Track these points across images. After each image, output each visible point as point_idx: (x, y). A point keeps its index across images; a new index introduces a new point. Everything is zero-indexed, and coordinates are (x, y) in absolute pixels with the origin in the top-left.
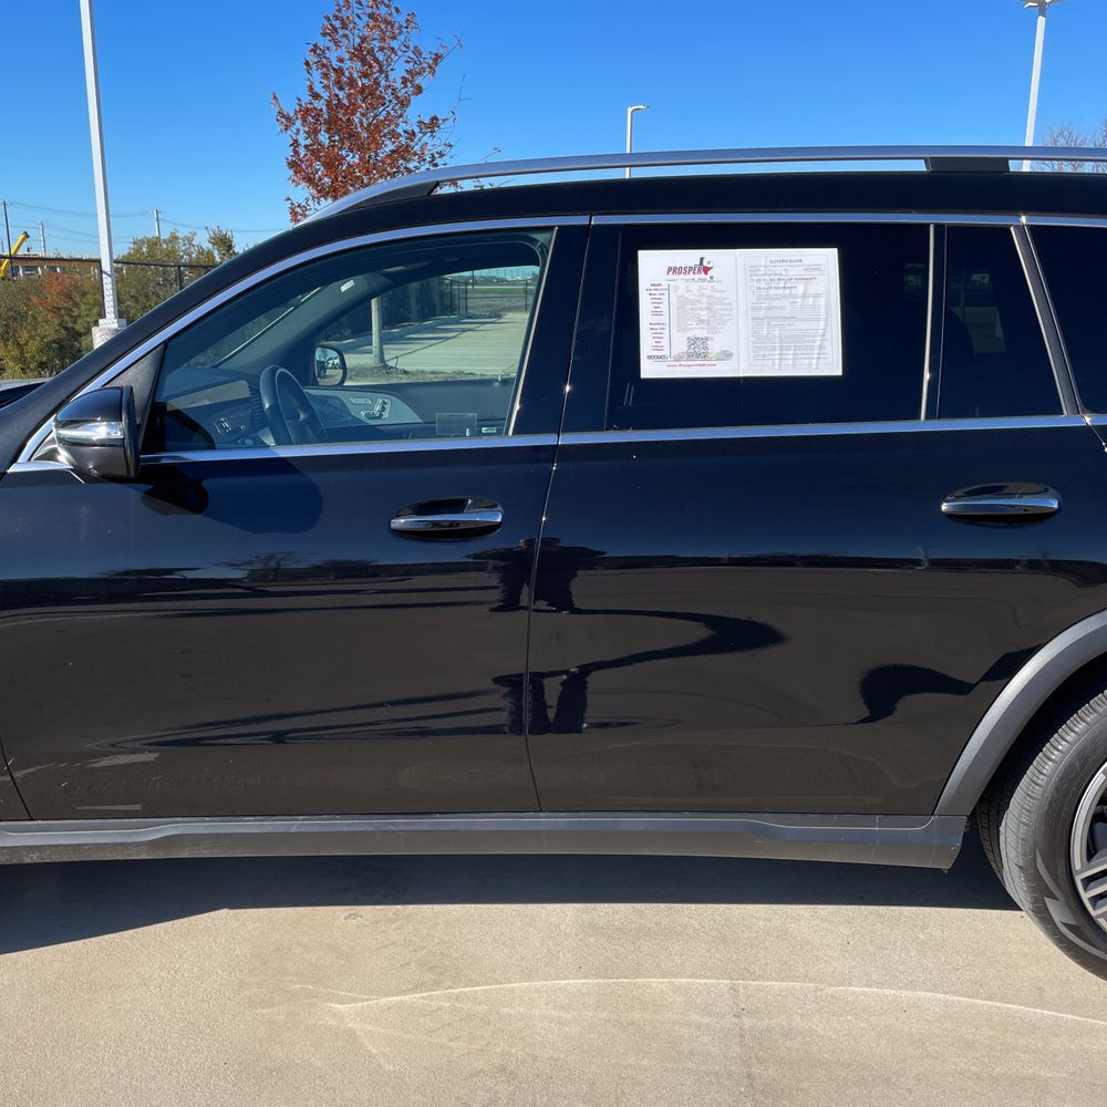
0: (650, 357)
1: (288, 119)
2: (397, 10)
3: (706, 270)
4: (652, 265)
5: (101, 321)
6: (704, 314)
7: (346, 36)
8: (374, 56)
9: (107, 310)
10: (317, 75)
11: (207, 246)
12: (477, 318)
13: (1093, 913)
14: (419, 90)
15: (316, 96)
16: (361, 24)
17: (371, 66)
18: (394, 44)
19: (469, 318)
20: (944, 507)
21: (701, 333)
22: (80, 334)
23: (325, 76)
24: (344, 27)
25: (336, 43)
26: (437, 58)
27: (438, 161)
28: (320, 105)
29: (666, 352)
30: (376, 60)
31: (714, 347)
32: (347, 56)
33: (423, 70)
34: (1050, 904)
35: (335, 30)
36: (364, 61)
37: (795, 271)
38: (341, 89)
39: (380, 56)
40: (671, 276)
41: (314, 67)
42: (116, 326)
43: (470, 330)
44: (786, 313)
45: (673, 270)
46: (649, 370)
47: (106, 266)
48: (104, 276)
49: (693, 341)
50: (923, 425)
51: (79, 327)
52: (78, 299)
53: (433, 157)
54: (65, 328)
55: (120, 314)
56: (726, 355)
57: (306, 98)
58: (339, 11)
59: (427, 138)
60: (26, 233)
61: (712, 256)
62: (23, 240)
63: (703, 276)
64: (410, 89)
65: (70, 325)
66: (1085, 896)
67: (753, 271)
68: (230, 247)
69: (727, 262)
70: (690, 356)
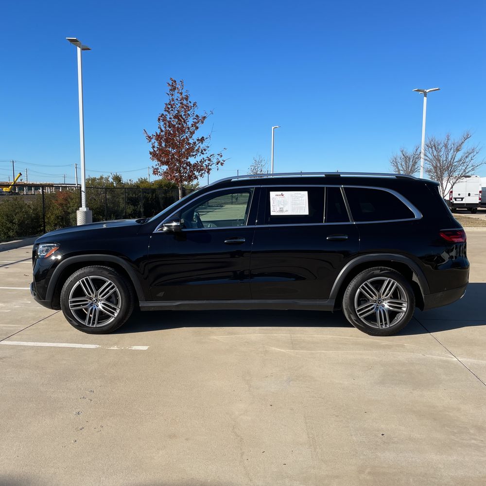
1: (150, 137)
2: (190, 102)
4: (273, 194)
5: (80, 208)
6: (282, 203)
7: (172, 110)
8: (182, 117)
9: (83, 204)
10: (162, 123)
11: (111, 180)
12: (213, 207)
13: (360, 317)
14: (197, 128)
15: (162, 131)
16: (177, 106)
17: (181, 121)
18: (189, 112)
19: (209, 207)
20: (327, 238)
21: (282, 207)
22: (69, 213)
23: (165, 124)
24: (172, 107)
25: (169, 112)
26: (204, 118)
27: (204, 152)
28: (163, 133)
29: (275, 210)
30: (183, 119)
31: (284, 210)
32: (172, 117)
33: (198, 122)
34: (351, 315)
35: (169, 108)
36: (179, 120)
37: (299, 195)
38: (170, 128)
39: (184, 117)
40: (276, 197)
41: (161, 121)
42: (85, 210)
43: (210, 212)
44: (298, 203)
45: (277, 195)
46: (272, 213)
47: (83, 189)
48: (82, 192)
49: (280, 208)
50: (324, 224)
51: (69, 210)
52: (69, 200)
53: (202, 151)
54: (64, 211)
55: (87, 206)
56: (287, 211)
57: (158, 131)
58: (170, 102)
59: (200, 144)
60: (20, 173)
61: (284, 193)
62: (19, 176)
63: (282, 196)
64: (194, 128)
65: (66, 210)
66: (358, 314)
67: (292, 195)
68: (120, 181)
69: (287, 194)
70: (280, 211)
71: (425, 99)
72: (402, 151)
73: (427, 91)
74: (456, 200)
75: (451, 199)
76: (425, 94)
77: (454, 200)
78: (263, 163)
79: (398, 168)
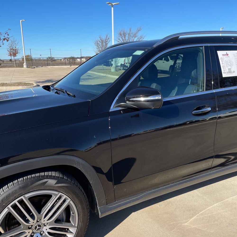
0: (223, 73)
3: (228, 55)
4: (220, 54)
6: (229, 64)
21: (230, 68)
29: (225, 72)
31: (232, 71)
40: (223, 56)
45: (223, 55)
46: (224, 75)
56: (234, 72)
63: (227, 56)
67: (234, 55)
70: (229, 72)
71: (112, 8)
72: (100, 38)
73: (113, 4)
74: (127, 64)
75: (125, 63)
76: (112, 6)
77: (126, 64)
78: (16, 43)
79: (98, 47)
